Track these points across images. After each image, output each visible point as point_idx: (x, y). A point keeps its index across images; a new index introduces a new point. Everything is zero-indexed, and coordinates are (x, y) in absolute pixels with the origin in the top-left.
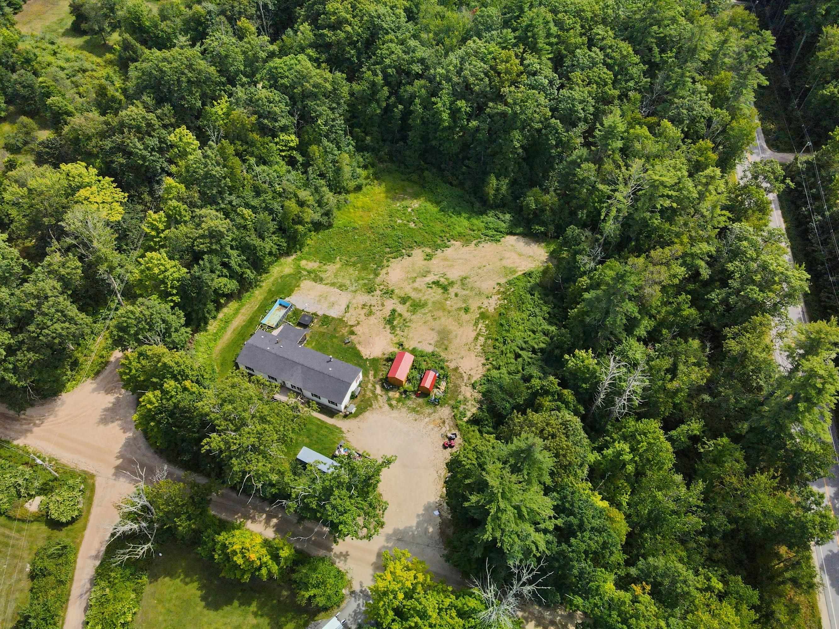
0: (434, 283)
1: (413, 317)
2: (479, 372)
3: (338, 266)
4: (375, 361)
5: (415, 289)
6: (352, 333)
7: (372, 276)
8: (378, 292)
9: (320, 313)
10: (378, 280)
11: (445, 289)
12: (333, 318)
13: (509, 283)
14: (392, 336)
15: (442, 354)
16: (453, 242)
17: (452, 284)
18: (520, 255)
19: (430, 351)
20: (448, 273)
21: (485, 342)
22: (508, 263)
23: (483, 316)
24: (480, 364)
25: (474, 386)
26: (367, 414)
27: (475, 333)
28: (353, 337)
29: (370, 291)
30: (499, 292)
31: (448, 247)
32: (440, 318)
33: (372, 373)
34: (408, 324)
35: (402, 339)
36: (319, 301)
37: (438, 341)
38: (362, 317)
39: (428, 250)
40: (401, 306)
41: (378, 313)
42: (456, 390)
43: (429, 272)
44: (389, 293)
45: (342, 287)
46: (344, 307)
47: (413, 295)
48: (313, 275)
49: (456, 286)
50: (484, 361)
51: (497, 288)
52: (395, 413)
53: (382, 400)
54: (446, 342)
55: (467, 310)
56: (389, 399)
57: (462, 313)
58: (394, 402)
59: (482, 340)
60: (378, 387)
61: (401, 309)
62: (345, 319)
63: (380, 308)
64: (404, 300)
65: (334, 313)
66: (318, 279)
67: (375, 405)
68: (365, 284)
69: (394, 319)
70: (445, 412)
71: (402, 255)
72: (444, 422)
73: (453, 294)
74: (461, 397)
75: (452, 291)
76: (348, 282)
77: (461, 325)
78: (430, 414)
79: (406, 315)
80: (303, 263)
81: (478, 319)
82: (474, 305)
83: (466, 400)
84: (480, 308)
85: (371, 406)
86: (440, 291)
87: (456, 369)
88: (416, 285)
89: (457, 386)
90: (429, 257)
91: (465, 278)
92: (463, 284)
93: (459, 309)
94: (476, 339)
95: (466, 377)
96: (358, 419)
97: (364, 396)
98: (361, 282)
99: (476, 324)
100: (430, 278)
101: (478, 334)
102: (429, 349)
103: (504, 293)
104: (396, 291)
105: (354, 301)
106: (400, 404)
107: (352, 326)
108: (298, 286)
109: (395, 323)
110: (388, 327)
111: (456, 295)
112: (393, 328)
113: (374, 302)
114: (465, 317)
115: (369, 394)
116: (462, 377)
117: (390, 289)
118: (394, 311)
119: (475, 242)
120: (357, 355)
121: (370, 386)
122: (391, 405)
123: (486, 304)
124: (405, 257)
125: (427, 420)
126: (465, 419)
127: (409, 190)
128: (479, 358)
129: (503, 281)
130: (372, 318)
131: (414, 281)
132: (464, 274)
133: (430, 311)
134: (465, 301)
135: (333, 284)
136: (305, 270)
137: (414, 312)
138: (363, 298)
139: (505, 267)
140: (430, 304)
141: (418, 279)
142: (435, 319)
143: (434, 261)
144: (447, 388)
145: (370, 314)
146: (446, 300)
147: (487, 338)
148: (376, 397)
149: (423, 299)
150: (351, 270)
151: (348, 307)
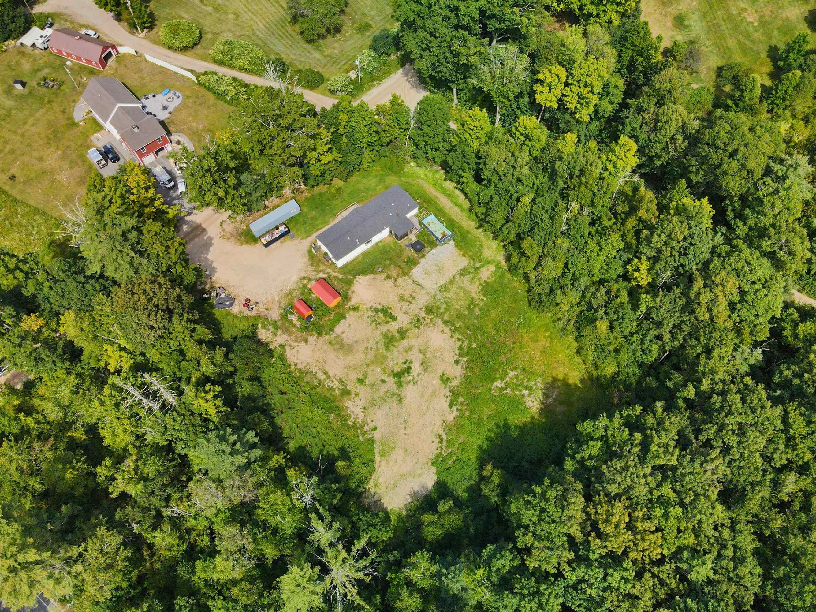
0: (409, 368)
1: (379, 332)
2: (292, 357)
3: (474, 295)
4: (350, 283)
5: (410, 348)
6: (388, 277)
7: (446, 318)
8: (423, 314)
9: (422, 260)
10: (439, 322)
11: (398, 375)
12: (411, 269)
13: (372, 441)
14: (368, 306)
15: (327, 337)
16: (455, 413)
17: (400, 385)
18: (403, 476)
19: (336, 330)
20: (415, 387)
21: (316, 378)
22: (399, 454)
23: (346, 392)
24: (298, 362)
25: (282, 346)
26: (306, 259)
27: (331, 375)
28: (383, 276)
29: (429, 310)
30: (365, 423)
31: (451, 406)
32: (366, 354)
33: (340, 276)
34: (374, 324)
35: (360, 313)
36: (437, 265)
37: (342, 340)
38: (401, 291)
39: (455, 383)
40: (397, 328)
41: (399, 305)
42: (286, 331)
43: (426, 370)
44: (418, 323)
45: (445, 288)
46: (421, 281)
47: (405, 343)
48: (472, 270)
49: (395, 387)
50: (299, 367)
51: (372, 425)
52: (295, 278)
53: (313, 275)
54: (338, 346)
55: (361, 381)
56: (310, 280)
57: (360, 376)
58: (305, 282)
59: (322, 377)
60: (325, 276)
61: (394, 326)
62: (406, 277)
63: (404, 309)
64: (402, 333)
65: (417, 272)
66: (463, 273)
67: (310, 268)
68: (438, 308)
69: (385, 316)
70: (275, 314)
71: (460, 355)
72: (267, 309)
73: (386, 379)
74: (280, 332)
75: (391, 380)
76: (448, 295)
77: (348, 367)
78: (280, 302)
79: (384, 328)
80: (492, 268)
81: (345, 385)
82: (363, 391)
83: (275, 334)
84: (357, 395)
85: (312, 265)
86: (397, 369)
87: (306, 341)
88: (415, 351)
89: (291, 334)
90: (445, 380)
91: (400, 401)
92: (393, 394)
93: (365, 376)
94: (326, 373)
95: (293, 344)
96: (306, 252)
97: (323, 263)
98: (444, 306)
99: (341, 381)
100: (416, 368)
101: (329, 377)
102: (338, 330)
103: (362, 427)
104: (416, 330)
105: (423, 292)
106: (301, 286)
107: (396, 280)
108: (464, 255)
109: (381, 315)
110: (380, 307)
111: (383, 381)
112: (376, 311)
113: (413, 306)
114: (353, 376)
115: (322, 267)
116: (296, 341)
117: (422, 327)
118: (394, 319)
119: (444, 437)
120: (363, 272)
121: (329, 271)
122: (304, 278)
123: (358, 402)
124: (456, 358)
125: (277, 299)
126: (260, 326)
127: (560, 409)
128: (304, 364)
129: (377, 435)
130: (396, 299)
131: (420, 351)
132: (406, 401)
133: (377, 349)
134: (372, 385)
135: (452, 282)
136: (483, 266)
137: (385, 335)
138: (422, 300)
139: (393, 448)
140: (385, 353)
141: (421, 356)
142: (366, 349)
143: (437, 382)
144: (294, 326)
145: (402, 298)
146: (384, 370)
147: (320, 382)
148: (318, 271)
149: (395, 349)
150: (465, 303)
151: (419, 285)
